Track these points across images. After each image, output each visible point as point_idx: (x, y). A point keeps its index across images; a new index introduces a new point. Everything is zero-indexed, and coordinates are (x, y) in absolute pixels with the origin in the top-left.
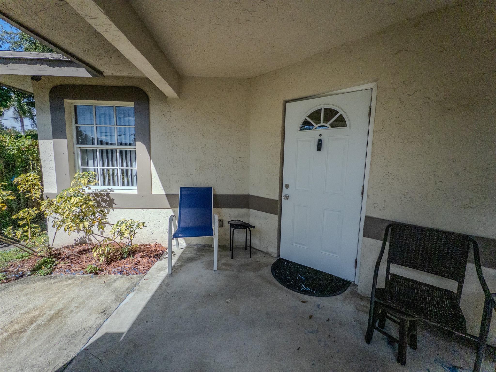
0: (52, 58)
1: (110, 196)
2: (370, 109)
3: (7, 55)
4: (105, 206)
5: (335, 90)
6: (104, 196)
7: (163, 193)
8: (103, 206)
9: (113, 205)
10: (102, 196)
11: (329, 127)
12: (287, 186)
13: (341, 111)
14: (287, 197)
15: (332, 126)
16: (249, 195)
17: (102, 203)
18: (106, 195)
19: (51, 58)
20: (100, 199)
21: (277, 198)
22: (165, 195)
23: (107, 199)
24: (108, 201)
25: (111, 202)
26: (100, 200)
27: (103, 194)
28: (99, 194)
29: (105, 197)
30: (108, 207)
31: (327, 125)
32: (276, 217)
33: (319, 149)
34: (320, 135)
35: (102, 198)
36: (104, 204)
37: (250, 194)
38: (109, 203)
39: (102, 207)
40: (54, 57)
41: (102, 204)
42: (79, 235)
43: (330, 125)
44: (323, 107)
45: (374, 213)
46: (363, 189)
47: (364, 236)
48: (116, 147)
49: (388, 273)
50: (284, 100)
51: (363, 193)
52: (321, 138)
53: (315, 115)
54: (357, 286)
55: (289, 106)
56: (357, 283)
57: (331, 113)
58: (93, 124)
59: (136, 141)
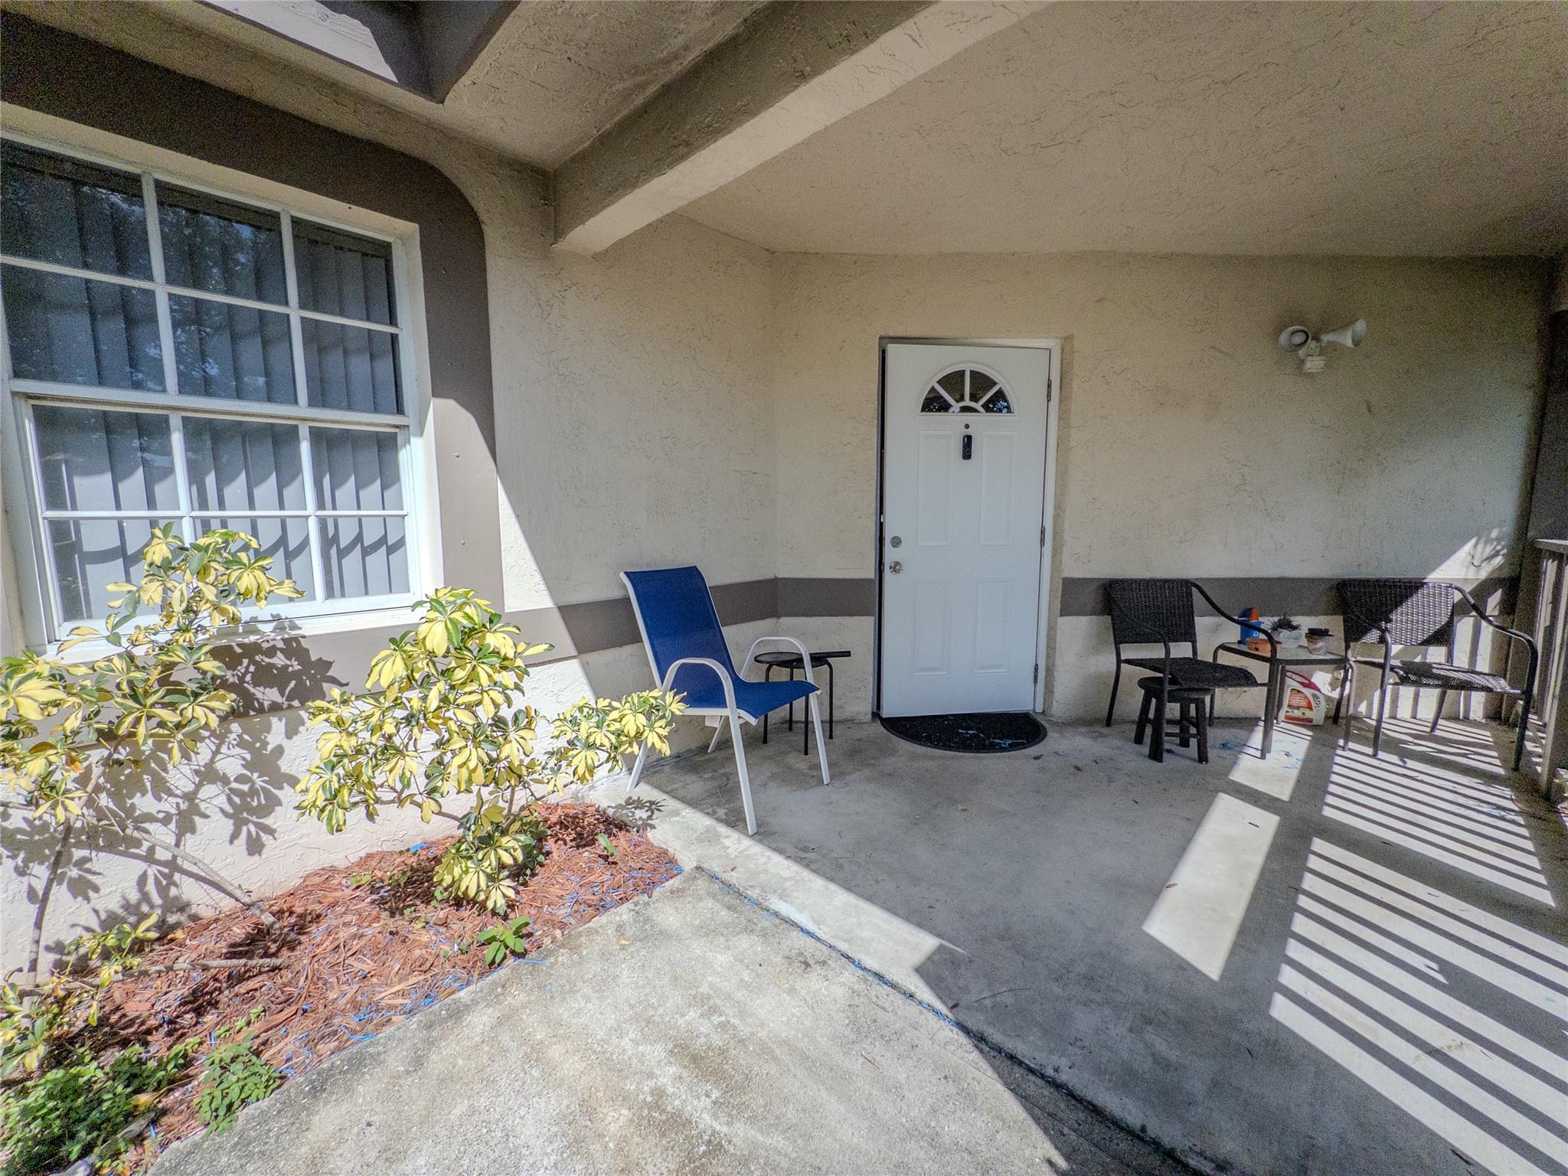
1: (307, 651)
2: (1049, 386)
4: (279, 699)
5: (985, 337)
6: (271, 652)
7: (545, 602)
8: (266, 704)
9: (327, 687)
10: (258, 658)
11: (982, 410)
12: (897, 542)
13: (1002, 379)
14: (896, 567)
15: (987, 407)
16: (775, 581)
17: (258, 692)
18: (280, 645)
20: (247, 672)
21: (870, 573)
23: (286, 667)
24: (296, 675)
25: (312, 678)
26: (248, 678)
27: (265, 645)
28: (238, 650)
29: (279, 660)
30: (296, 703)
31: (978, 406)
32: (868, 622)
33: (967, 454)
34: (967, 426)
35: (255, 663)
36: (269, 695)
37: (780, 576)
38: (300, 683)
39: (261, 710)
41: (259, 695)
42: (86, 908)
43: (982, 406)
44: (968, 368)
45: (1075, 570)
46: (1043, 532)
47: (1061, 615)
48: (300, 412)
49: (1119, 662)
50: (883, 334)
51: (1042, 541)
52: (969, 432)
53: (952, 381)
54: (1043, 713)
55: (892, 349)
56: (1039, 709)
57: (982, 382)
58: (150, 278)
59: (436, 394)
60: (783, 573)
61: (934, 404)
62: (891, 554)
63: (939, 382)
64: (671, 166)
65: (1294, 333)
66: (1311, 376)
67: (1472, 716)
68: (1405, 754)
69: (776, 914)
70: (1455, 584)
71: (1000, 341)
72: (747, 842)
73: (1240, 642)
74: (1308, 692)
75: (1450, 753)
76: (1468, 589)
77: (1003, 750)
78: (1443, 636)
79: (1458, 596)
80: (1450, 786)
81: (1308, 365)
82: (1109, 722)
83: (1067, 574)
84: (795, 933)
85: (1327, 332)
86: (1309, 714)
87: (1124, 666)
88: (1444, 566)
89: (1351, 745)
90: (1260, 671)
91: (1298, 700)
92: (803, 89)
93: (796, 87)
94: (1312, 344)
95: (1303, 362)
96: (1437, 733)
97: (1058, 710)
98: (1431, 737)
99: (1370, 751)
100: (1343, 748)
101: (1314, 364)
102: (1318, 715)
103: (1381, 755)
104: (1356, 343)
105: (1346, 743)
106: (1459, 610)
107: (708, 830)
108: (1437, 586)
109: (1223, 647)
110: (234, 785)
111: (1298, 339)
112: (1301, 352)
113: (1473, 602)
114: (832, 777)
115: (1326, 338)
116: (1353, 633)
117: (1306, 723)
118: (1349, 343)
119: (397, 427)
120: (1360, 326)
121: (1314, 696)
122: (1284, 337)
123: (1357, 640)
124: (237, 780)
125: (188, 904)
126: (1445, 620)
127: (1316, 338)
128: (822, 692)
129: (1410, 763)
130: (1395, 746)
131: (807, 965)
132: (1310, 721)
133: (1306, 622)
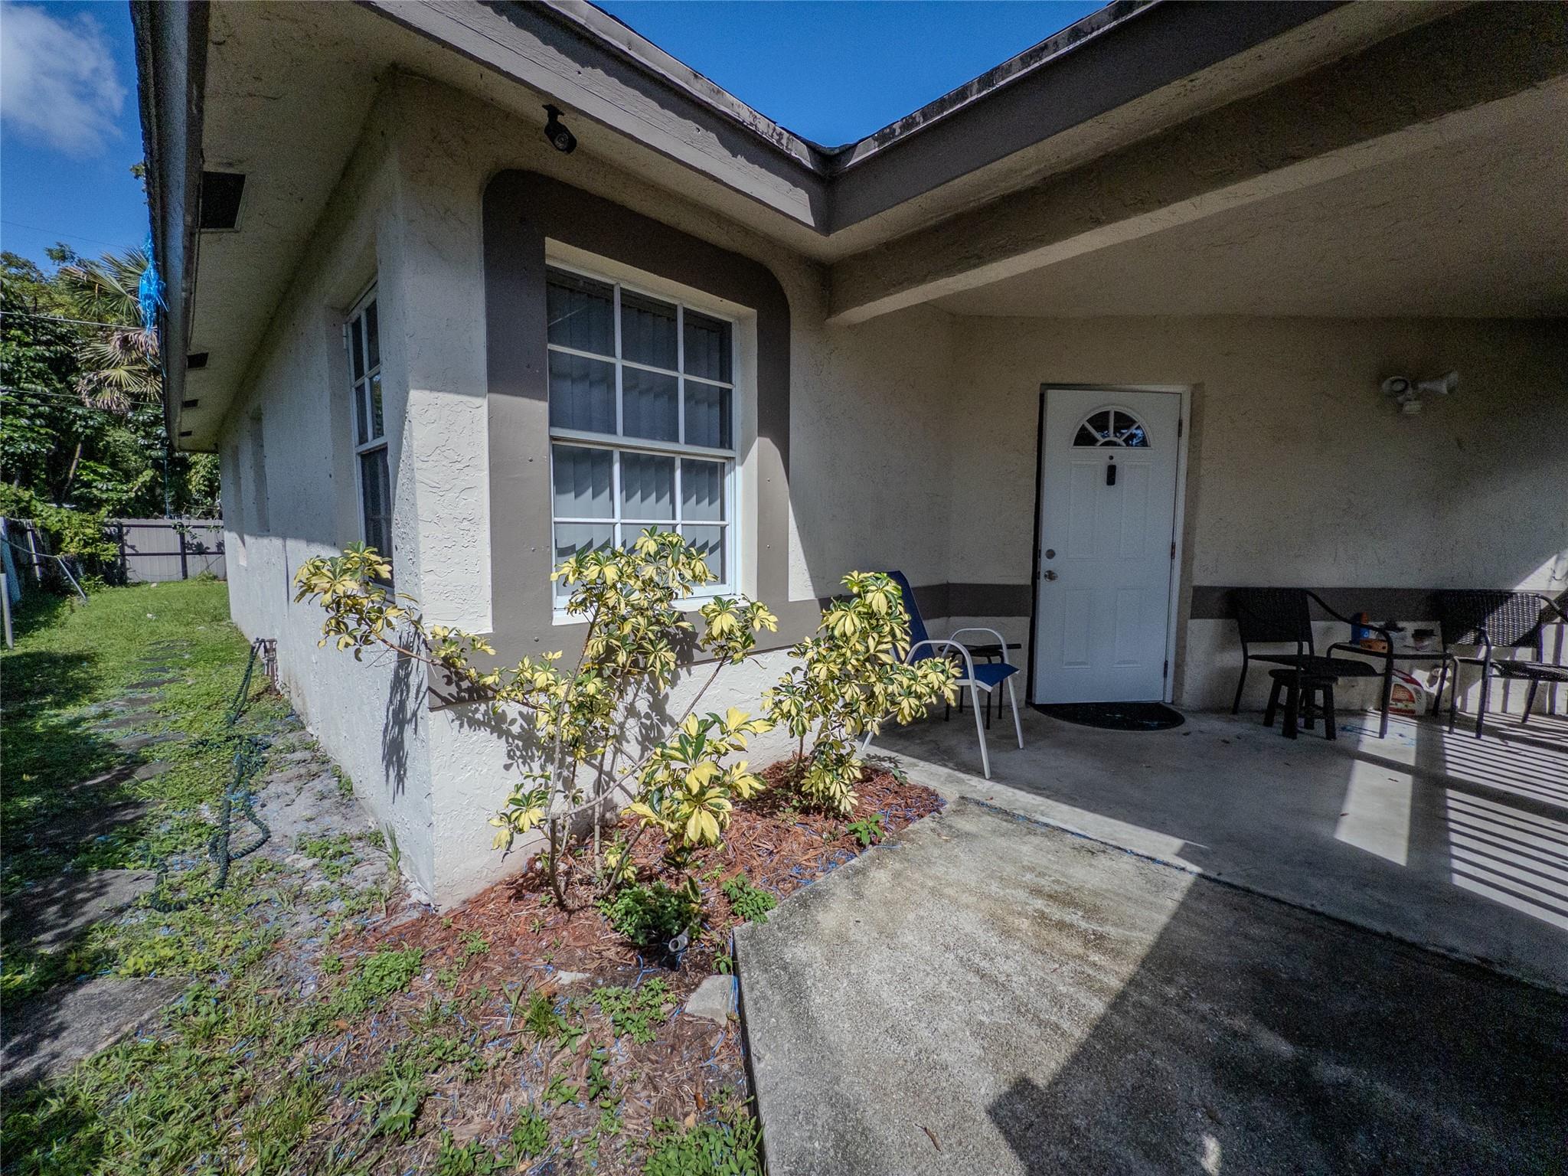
0: (753, 128)
2: (1180, 425)
3: (609, 35)
9: (695, 651)
11: (1124, 444)
12: (1051, 554)
13: (1140, 419)
14: (1049, 576)
15: (1127, 442)
16: (948, 586)
19: (751, 124)
21: (1028, 580)
22: (817, 602)
31: (1120, 441)
32: (1025, 622)
33: (1111, 481)
34: (1111, 458)
37: (951, 581)
40: (759, 126)
43: (1124, 441)
44: (1112, 409)
45: (1202, 579)
46: (1173, 547)
47: (1192, 617)
48: (681, 447)
49: (1246, 658)
50: (1043, 381)
51: (1173, 554)
52: (1113, 462)
53: (1100, 421)
54: (1173, 703)
55: (1051, 394)
56: (1168, 700)
57: (1124, 421)
58: (614, 356)
59: (760, 434)
60: (954, 579)
61: (1084, 439)
62: (1045, 564)
63: (1090, 421)
64: (961, 271)
65: (1393, 382)
66: (1408, 417)
67: (1557, 712)
68: (1505, 737)
69: (1047, 825)
70: (1541, 594)
71: (1144, 387)
72: (988, 784)
73: (1350, 642)
74: (1409, 686)
75: (1543, 737)
76: (1552, 598)
77: (1152, 729)
78: (1532, 639)
79: (1544, 604)
80: (1551, 759)
81: (1407, 408)
82: (1235, 710)
83: (1196, 583)
84: (1069, 835)
85: (1425, 381)
86: (1411, 706)
87: (1252, 663)
88: (1528, 580)
89: (1456, 730)
90: (1378, 664)
91: (1401, 695)
92: (1098, 230)
93: (1092, 229)
94: (1410, 391)
95: (1402, 405)
96: (1528, 723)
97: (1188, 699)
98: (1523, 724)
99: (1474, 735)
100: (1449, 732)
101: (1412, 407)
102: (1420, 707)
103: (1483, 737)
104: (1451, 390)
105: (1451, 728)
106: (1546, 617)
107: (950, 776)
108: (1525, 595)
109: (1336, 646)
110: (643, 720)
111: (1399, 387)
112: (1400, 399)
113: (1558, 608)
114: (1025, 742)
115: (1422, 386)
116: (1450, 636)
117: (1410, 713)
118: (1444, 390)
119: (726, 458)
120: (1454, 377)
121: (1415, 689)
122: (1385, 386)
123: (1454, 641)
124: (645, 717)
125: (616, 807)
126: (1533, 624)
127: (1415, 387)
128: (1022, 671)
129: (1511, 743)
130: (1493, 732)
131: (1093, 853)
132: (1413, 712)
133: (1410, 627)
